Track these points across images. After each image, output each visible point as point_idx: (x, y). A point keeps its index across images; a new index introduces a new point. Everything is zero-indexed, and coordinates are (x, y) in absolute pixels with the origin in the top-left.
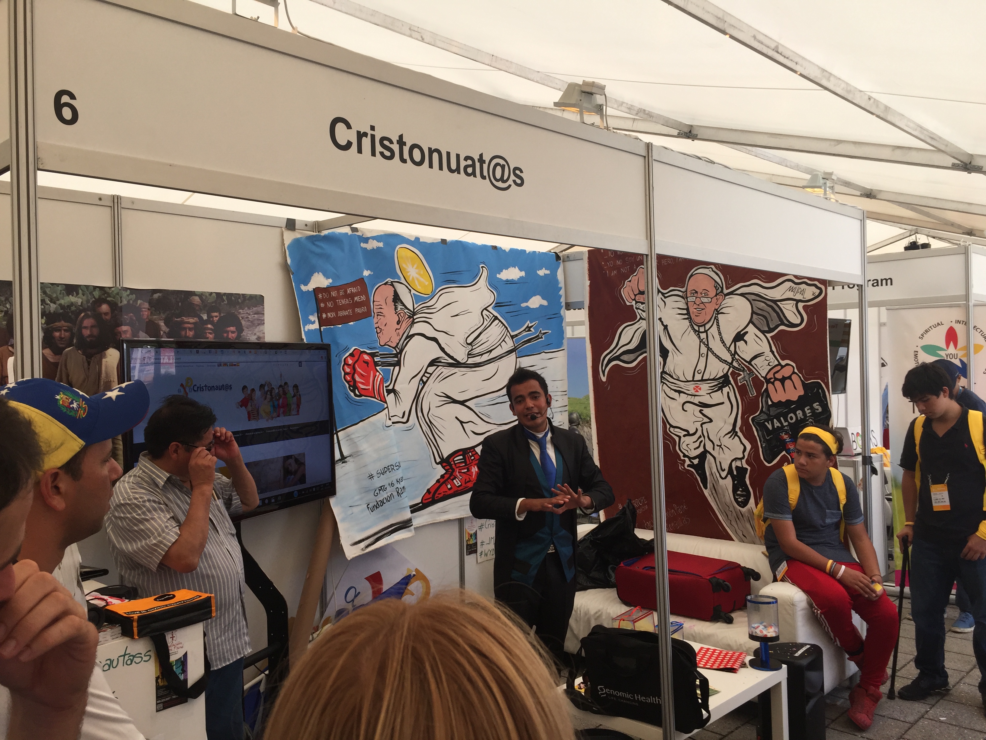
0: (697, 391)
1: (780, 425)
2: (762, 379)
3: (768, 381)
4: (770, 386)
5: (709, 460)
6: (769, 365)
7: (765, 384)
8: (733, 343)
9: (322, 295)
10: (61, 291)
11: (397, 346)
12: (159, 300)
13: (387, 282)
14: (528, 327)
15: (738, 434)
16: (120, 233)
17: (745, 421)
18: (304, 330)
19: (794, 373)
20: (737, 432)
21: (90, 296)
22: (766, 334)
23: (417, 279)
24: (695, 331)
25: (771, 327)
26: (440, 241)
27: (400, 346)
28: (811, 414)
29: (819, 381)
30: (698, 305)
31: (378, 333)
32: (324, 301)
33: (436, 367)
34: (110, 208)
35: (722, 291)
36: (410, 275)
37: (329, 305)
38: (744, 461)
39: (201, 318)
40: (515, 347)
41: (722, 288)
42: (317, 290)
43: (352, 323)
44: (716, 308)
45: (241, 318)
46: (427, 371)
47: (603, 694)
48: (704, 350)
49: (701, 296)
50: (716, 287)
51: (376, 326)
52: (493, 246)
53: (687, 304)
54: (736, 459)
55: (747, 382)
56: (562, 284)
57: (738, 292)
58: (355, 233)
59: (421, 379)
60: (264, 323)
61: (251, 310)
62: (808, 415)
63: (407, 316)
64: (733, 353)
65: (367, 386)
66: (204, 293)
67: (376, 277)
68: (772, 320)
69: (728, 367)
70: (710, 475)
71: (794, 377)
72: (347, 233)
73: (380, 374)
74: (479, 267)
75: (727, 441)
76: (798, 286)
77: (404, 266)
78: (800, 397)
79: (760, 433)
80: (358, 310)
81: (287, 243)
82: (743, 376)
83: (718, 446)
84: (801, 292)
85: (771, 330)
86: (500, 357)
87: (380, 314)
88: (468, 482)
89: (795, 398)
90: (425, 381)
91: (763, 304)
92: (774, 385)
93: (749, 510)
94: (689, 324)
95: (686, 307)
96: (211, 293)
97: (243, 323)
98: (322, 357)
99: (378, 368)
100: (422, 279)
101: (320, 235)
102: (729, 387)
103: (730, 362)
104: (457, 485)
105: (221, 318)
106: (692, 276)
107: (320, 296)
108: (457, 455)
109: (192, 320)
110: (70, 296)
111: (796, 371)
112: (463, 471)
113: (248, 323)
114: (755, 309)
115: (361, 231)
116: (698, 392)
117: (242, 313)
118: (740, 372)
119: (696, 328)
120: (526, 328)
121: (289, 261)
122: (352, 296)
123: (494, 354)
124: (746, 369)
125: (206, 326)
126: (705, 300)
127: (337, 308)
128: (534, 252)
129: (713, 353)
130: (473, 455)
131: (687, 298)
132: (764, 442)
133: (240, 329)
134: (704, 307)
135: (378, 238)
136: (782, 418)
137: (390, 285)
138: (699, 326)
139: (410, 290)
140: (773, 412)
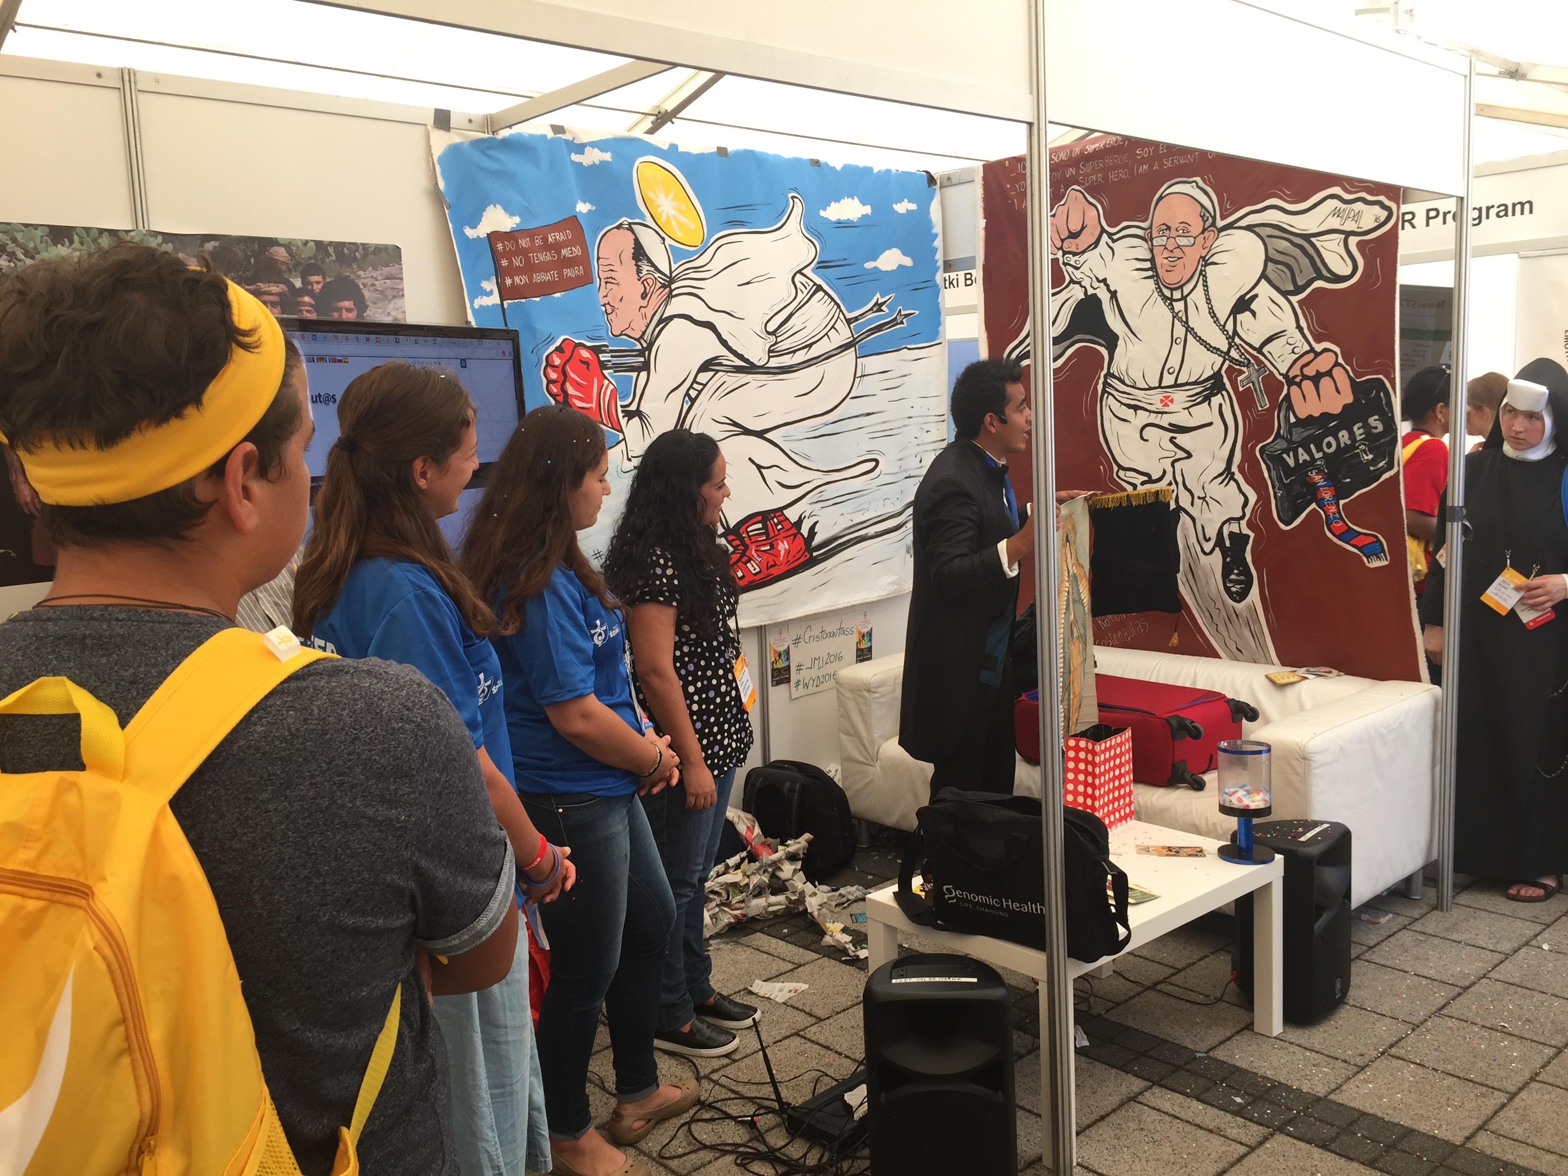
0: (1166, 405)
1: (1308, 458)
2: (1281, 378)
3: (1291, 382)
4: (1294, 389)
5: (1184, 523)
6: (1293, 352)
7: (1286, 387)
8: (1232, 317)
9: (504, 245)
10: (42, 237)
11: (642, 337)
12: (214, 254)
13: (621, 224)
14: (876, 303)
15: (1235, 477)
16: (137, 135)
17: (1248, 454)
18: (472, 307)
19: (1337, 364)
20: (1233, 474)
21: (93, 246)
22: (1290, 297)
23: (676, 219)
24: (1165, 298)
25: (1300, 283)
26: (716, 150)
27: (647, 336)
28: (1363, 436)
29: (1381, 377)
30: (1172, 251)
31: (608, 314)
32: (508, 255)
33: (713, 373)
34: (117, 91)
35: (1213, 224)
36: (662, 212)
37: (517, 262)
38: (1243, 523)
39: (291, 286)
40: (854, 339)
41: (1214, 218)
42: (493, 237)
43: (558, 295)
44: (1203, 255)
45: (361, 286)
46: (698, 380)
47: (952, 898)
48: (1180, 331)
49: (1176, 234)
50: (1202, 217)
51: (605, 301)
52: (811, 160)
53: (1152, 251)
54: (1229, 520)
55: (1253, 385)
56: (938, 229)
57: (1243, 223)
58: (560, 135)
59: (687, 394)
60: (403, 295)
61: (378, 272)
62: (1358, 438)
63: (659, 285)
64: (1231, 333)
65: (587, 403)
66: (293, 242)
67: (602, 215)
68: (1301, 272)
69: (1221, 359)
70: (1184, 548)
71: (1337, 372)
72: (545, 136)
73: (610, 382)
74: (787, 197)
75: (1216, 490)
76: (1349, 206)
77: (650, 195)
78: (1346, 407)
79: (1274, 473)
80: (569, 273)
81: (437, 152)
82: (1247, 374)
83: (1199, 498)
84: (1354, 216)
85: (1298, 290)
86: (827, 356)
87: (610, 280)
88: (772, 566)
89: (1336, 409)
90: (693, 396)
91: (1286, 244)
92: (1300, 387)
93: (1250, 606)
94: (1153, 286)
95: (1149, 256)
96: (306, 243)
97: (366, 293)
98: (503, 352)
99: (606, 372)
100: (683, 219)
101: (495, 139)
102: (1222, 395)
103: (1225, 350)
104: (754, 572)
105: (326, 286)
106: (1161, 198)
107: (500, 246)
108: (751, 522)
109: (275, 288)
110: (59, 246)
111: (1340, 360)
112: (763, 549)
113: (374, 295)
114: (1272, 253)
115: (571, 132)
116: (1168, 405)
117: (365, 277)
118: (1242, 368)
119: (1167, 293)
120: (874, 306)
121: (442, 185)
122: (557, 247)
123: (815, 351)
124: (1252, 361)
125: (300, 299)
126: (1183, 241)
127: (530, 268)
128: (888, 171)
129: (1195, 335)
130: (779, 523)
131: (1151, 240)
132: (1279, 489)
133: (361, 305)
134: (1180, 254)
135: (601, 145)
136: (1312, 446)
137: (627, 229)
138: (1172, 290)
139: (663, 239)
140: (1298, 435)
